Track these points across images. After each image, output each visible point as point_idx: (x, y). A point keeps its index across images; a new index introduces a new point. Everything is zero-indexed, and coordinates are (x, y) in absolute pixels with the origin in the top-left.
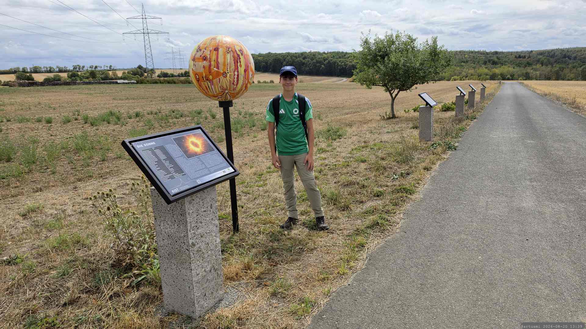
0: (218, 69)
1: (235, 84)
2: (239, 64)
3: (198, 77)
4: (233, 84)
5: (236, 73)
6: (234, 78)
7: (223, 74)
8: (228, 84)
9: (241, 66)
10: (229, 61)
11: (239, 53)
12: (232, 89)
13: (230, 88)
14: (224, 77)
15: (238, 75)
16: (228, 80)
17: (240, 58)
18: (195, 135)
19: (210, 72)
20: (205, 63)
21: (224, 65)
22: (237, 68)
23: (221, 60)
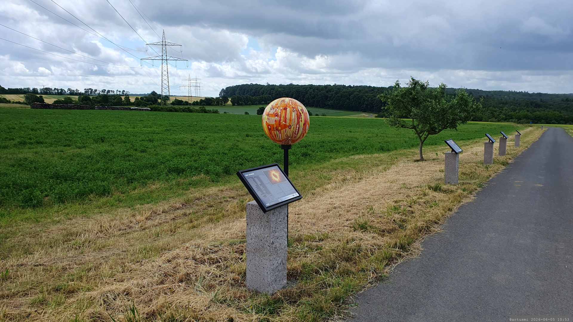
0: (286, 123)
1: (296, 133)
2: (300, 119)
3: (270, 127)
4: (295, 133)
5: (298, 126)
6: (296, 129)
7: (288, 127)
8: (291, 133)
9: (301, 121)
10: (293, 117)
11: (301, 112)
12: (294, 137)
13: (292, 137)
14: (289, 128)
15: (299, 128)
16: (292, 131)
17: (301, 116)
18: (274, 170)
19: (280, 125)
20: (277, 118)
21: (290, 120)
22: (298, 123)
23: (288, 116)
